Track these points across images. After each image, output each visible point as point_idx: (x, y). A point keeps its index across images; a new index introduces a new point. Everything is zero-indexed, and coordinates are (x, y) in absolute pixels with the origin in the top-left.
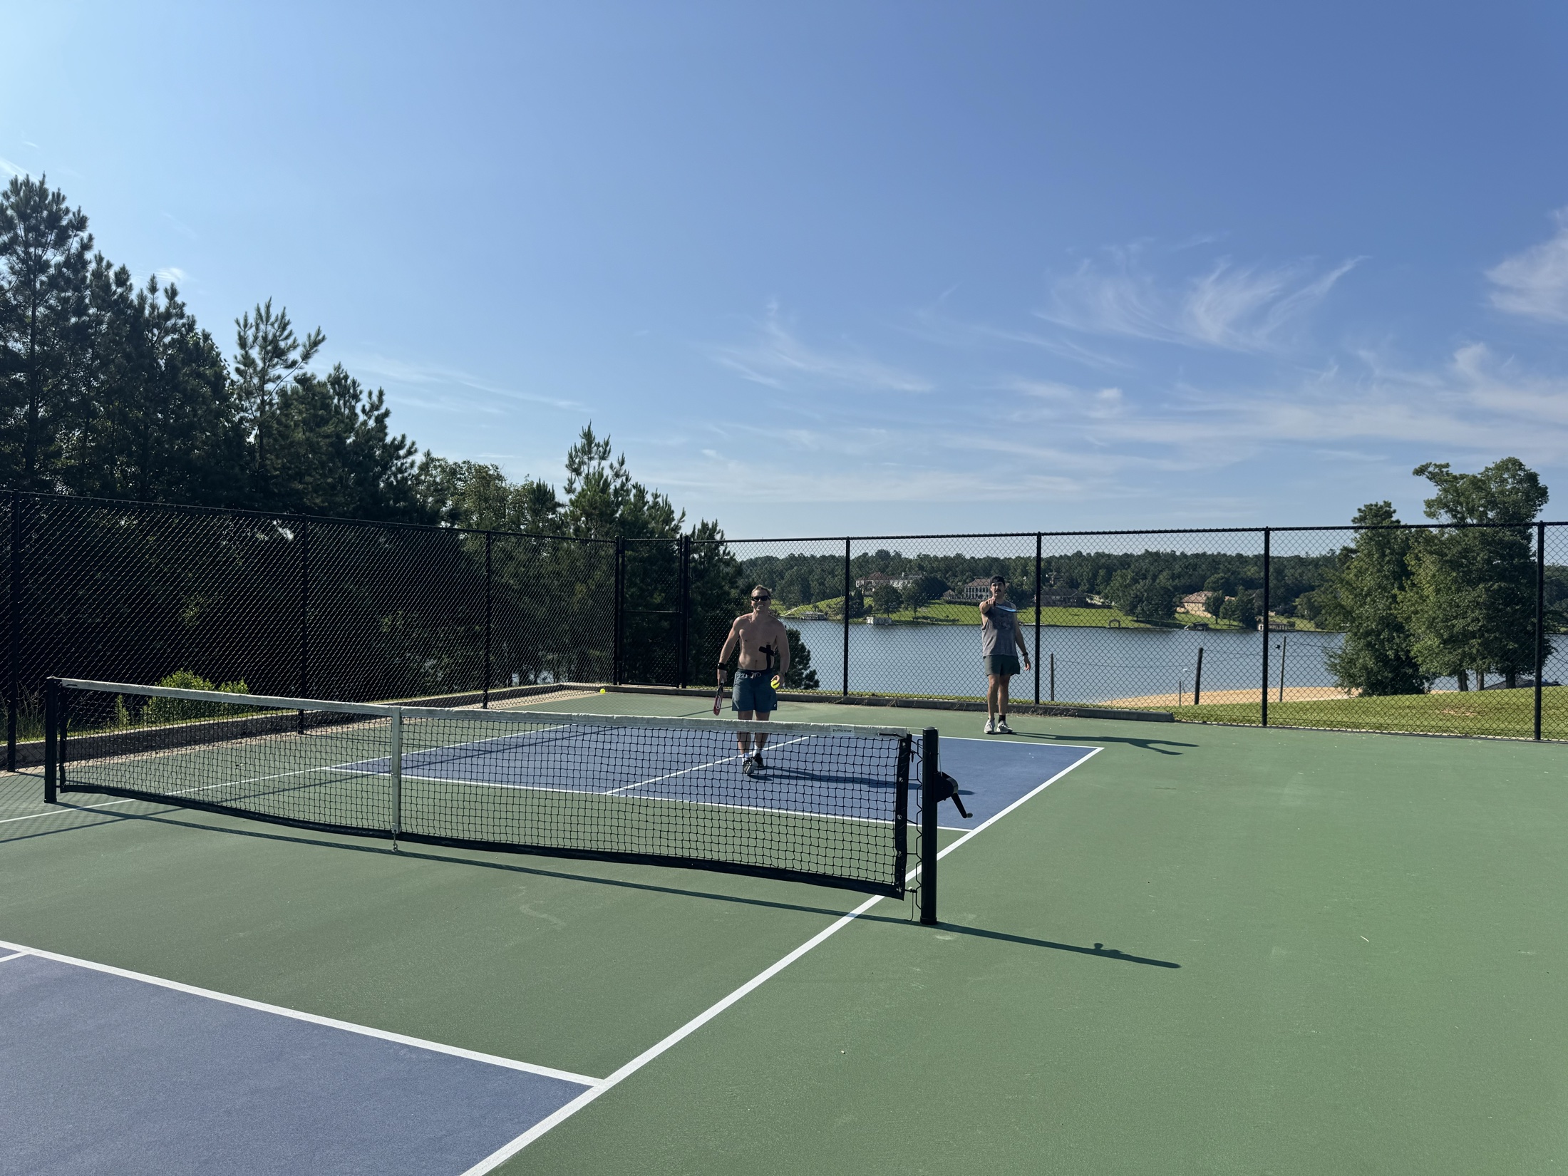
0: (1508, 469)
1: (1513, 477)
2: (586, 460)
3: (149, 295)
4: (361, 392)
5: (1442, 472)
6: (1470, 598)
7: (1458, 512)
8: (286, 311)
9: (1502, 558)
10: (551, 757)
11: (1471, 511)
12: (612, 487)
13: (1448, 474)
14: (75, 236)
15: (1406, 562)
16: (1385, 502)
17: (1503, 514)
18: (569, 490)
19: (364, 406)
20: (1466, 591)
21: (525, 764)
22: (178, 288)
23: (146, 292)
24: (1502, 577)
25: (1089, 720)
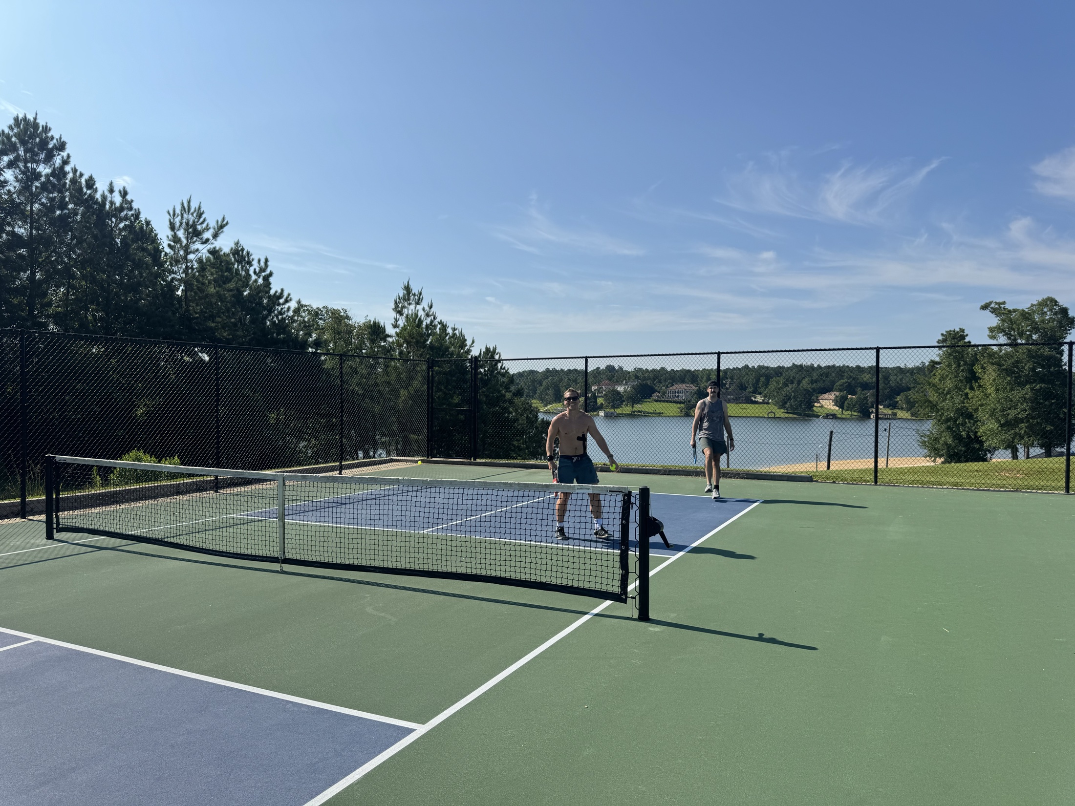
0: (1047, 305)
1: (1051, 310)
2: (407, 305)
3: (109, 195)
4: (253, 260)
5: (1001, 307)
6: (1020, 395)
7: (1012, 336)
8: (201, 205)
9: (1043, 367)
10: (386, 507)
11: (1021, 335)
12: (424, 323)
13: (1004, 309)
14: (58, 155)
15: (975, 370)
16: (960, 329)
17: (1044, 336)
18: (395, 326)
19: (255, 269)
20: (1017, 390)
21: (368, 511)
22: (128, 190)
23: (107, 193)
24: (1042, 381)
25: (753, 481)
